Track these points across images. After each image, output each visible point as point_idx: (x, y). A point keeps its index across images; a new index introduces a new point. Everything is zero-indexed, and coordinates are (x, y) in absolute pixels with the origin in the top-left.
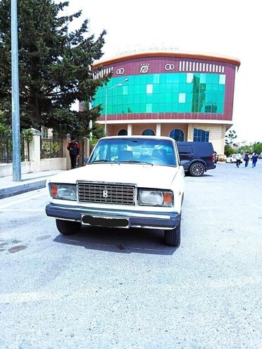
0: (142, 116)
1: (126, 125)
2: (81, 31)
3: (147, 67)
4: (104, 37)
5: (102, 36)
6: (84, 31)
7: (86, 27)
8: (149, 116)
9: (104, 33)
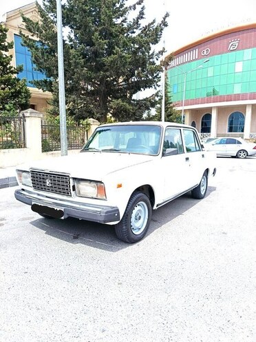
0: (229, 98)
1: (211, 109)
2: (138, 18)
3: (236, 43)
4: (167, 20)
5: (164, 19)
6: (142, 18)
7: (143, 14)
8: (237, 97)
9: (167, 15)
